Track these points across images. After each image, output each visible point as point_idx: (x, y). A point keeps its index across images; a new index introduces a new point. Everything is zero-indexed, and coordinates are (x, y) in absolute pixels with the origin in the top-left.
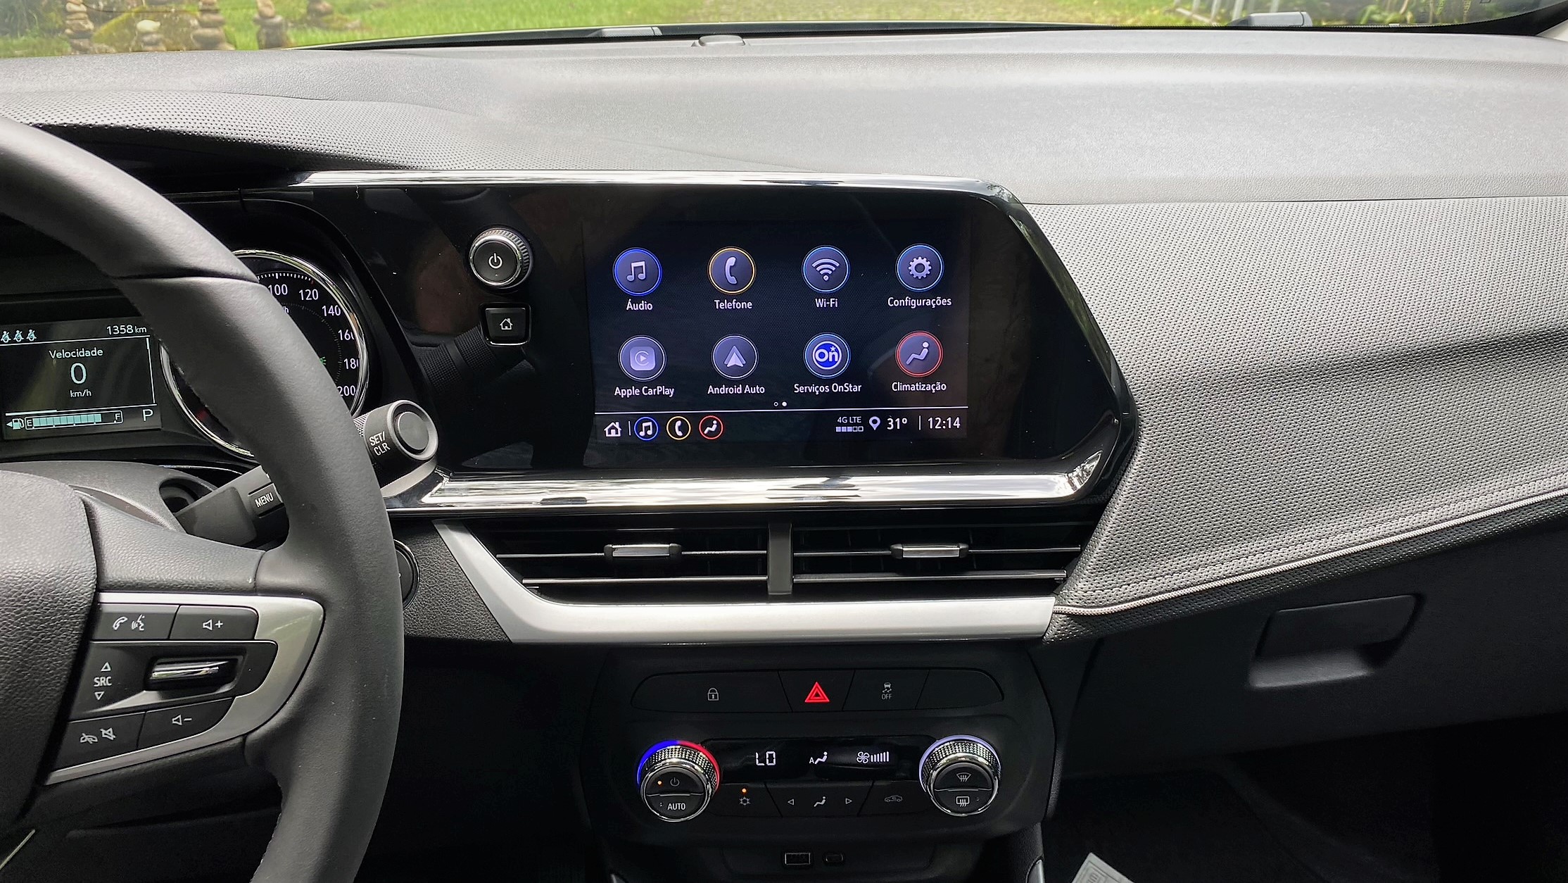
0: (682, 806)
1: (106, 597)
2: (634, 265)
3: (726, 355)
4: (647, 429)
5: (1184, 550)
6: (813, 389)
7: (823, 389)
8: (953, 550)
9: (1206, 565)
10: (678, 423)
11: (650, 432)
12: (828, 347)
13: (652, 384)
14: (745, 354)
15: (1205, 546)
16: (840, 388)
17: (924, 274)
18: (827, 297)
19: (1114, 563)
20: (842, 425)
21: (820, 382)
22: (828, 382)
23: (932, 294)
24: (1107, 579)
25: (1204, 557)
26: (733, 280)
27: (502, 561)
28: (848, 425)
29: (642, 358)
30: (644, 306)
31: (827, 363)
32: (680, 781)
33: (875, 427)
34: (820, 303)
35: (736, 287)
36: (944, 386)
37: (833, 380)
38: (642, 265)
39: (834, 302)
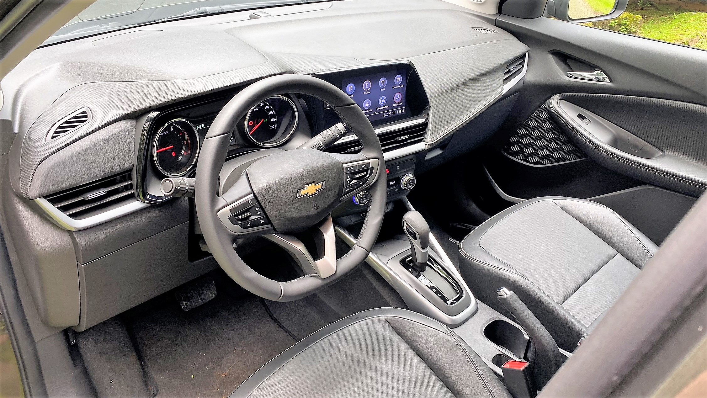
0: (365, 201)
3: (365, 104)
6: (380, 108)
7: (382, 108)
8: (407, 137)
12: (383, 99)
14: (369, 103)
16: (385, 107)
17: (399, 81)
19: (433, 133)
22: (383, 107)
23: (400, 85)
24: (432, 136)
26: (367, 88)
28: (386, 115)
31: (383, 102)
33: (390, 114)
34: (382, 90)
35: (367, 89)
36: (402, 104)
37: (384, 106)
38: (351, 87)
39: (384, 89)
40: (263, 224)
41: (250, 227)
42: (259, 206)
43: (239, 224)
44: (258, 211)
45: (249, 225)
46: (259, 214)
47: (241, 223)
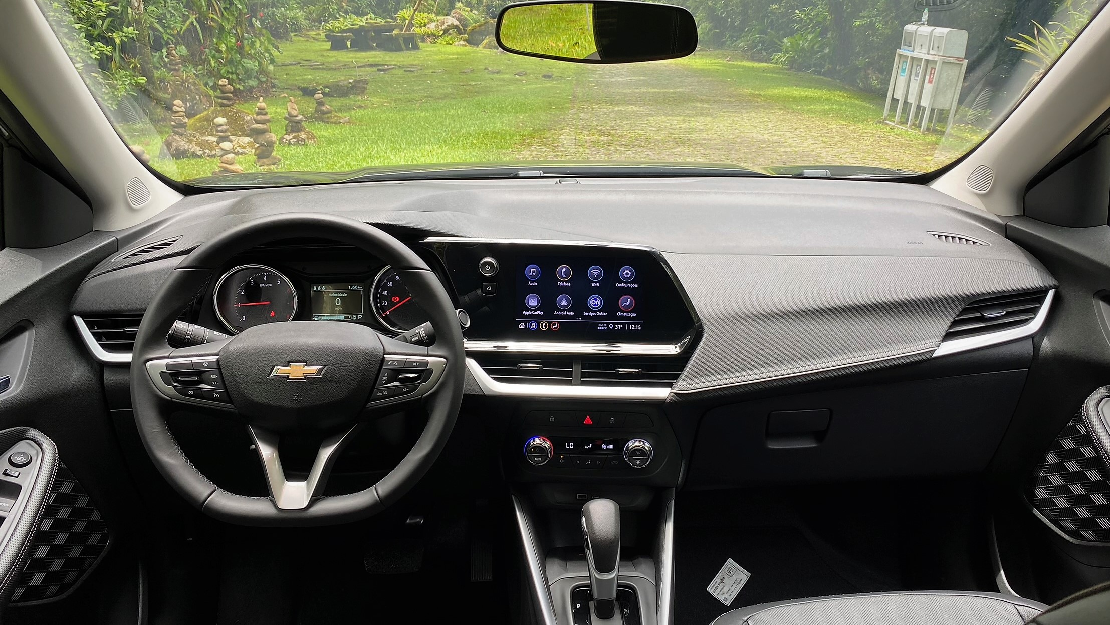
0: (540, 459)
1: (386, 356)
2: (532, 270)
3: (561, 301)
4: (534, 326)
5: (717, 374)
6: (590, 314)
7: (594, 314)
8: (637, 371)
9: (723, 379)
10: (544, 324)
11: (534, 327)
12: (596, 300)
13: (536, 310)
14: (568, 301)
15: (723, 373)
16: (599, 314)
17: (628, 276)
18: (596, 282)
19: (691, 377)
20: (600, 327)
21: (593, 311)
22: (595, 312)
23: (631, 283)
24: (687, 382)
25: (724, 377)
26: (564, 276)
27: (483, 369)
28: (602, 327)
29: (533, 301)
30: (535, 284)
31: (595, 305)
32: (540, 449)
33: (611, 328)
34: (593, 284)
35: (565, 278)
36: (635, 315)
37: (597, 311)
38: (535, 269)
39: (598, 284)
40: (216, 400)
41: (191, 396)
42: (218, 373)
43: (174, 386)
44: (214, 380)
45: (191, 392)
46: (214, 384)
47: (176, 386)
